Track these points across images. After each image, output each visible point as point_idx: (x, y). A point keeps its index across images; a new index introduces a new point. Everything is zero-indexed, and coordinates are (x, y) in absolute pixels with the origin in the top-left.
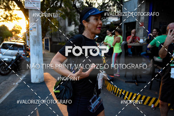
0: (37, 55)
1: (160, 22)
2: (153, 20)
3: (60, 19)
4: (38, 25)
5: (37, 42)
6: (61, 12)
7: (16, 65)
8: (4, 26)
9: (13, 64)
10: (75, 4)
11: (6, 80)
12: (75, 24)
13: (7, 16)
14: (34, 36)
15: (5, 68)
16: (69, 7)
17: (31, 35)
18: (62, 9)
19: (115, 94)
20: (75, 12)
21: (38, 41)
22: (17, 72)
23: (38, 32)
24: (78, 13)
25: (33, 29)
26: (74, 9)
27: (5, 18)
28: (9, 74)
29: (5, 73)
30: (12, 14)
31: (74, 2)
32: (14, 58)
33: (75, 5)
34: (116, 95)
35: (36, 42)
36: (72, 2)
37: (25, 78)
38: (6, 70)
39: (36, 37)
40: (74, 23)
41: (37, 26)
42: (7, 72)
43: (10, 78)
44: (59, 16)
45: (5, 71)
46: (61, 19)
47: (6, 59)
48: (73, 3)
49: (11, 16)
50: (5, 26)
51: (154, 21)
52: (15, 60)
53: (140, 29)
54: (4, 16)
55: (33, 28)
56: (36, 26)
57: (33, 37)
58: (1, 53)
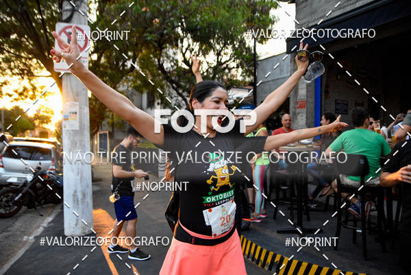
0: (78, 173)
1: (336, 100)
2: (323, 97)
3: (130, 93)
4: (83, 107)
5: (78, 144)
6: (134, 80)
7: (33, 194)
8: (17, 108)
9: (27, 191)
10: (162, 64)
11: (8, 229)
12: (161, 103)
13: (25, 89)
14: (73, 130)
15: (7, 201)
16: (150, 71)
17: (66, 129)
18: (135, 74)
19: (258, 263)
20: (162, 81)
21: (81, 141)
22: (35, 208)
23: (80, 123)
24: (168, 81)
25: (72, 114)
26: (159, 75)
27: (21, 94)
28: (17, 215)
29: (8, 212)
30: (36, 86)
31: (159, 61)
32: (30, 177)
33: (161, 67)
34: (260, 264)
35: (76, 144)
36: (156, 60)
37: (52, 224)
38: (9, 206)
39: (75, 132)
40: (160, 101)
41: (81, 108)
42: (11, 211)
43: (18, 224)
44: (130, 89)
45: (8, 208)
46: (132, 93)
47: (13, 180)
48: (157, 63)
49: (34, 89)
50: (21, 108)
51: (326, 98)
52: (31, 182)
53: (299, 113)
54: (21, 90)
55: (70, 113)
56: (76, 109)
57: (70, 133)
58: (3, 167)
